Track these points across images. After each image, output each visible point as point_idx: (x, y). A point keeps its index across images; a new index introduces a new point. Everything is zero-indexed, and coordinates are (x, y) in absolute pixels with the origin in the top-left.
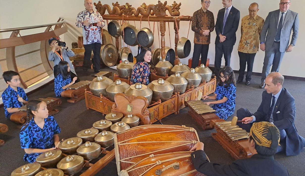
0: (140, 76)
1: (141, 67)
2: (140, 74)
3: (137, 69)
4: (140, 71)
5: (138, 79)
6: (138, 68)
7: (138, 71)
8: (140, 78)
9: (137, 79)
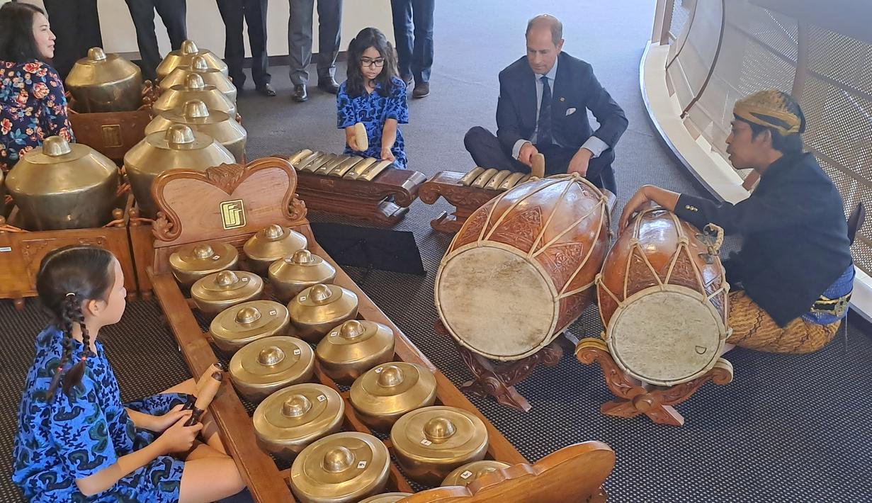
0: (33, 116)
1: (35, 79)
2: (31, 109)
3: (18, 90)
4: (31, 97)
5: (29, 132)
6: (21, 85)
7: (23, 99)
8: (37, 125)
9: (24, 132)
